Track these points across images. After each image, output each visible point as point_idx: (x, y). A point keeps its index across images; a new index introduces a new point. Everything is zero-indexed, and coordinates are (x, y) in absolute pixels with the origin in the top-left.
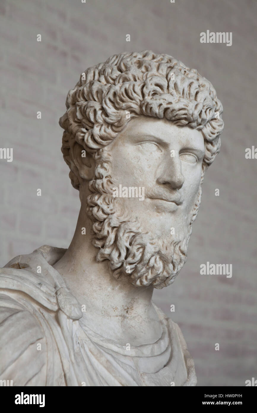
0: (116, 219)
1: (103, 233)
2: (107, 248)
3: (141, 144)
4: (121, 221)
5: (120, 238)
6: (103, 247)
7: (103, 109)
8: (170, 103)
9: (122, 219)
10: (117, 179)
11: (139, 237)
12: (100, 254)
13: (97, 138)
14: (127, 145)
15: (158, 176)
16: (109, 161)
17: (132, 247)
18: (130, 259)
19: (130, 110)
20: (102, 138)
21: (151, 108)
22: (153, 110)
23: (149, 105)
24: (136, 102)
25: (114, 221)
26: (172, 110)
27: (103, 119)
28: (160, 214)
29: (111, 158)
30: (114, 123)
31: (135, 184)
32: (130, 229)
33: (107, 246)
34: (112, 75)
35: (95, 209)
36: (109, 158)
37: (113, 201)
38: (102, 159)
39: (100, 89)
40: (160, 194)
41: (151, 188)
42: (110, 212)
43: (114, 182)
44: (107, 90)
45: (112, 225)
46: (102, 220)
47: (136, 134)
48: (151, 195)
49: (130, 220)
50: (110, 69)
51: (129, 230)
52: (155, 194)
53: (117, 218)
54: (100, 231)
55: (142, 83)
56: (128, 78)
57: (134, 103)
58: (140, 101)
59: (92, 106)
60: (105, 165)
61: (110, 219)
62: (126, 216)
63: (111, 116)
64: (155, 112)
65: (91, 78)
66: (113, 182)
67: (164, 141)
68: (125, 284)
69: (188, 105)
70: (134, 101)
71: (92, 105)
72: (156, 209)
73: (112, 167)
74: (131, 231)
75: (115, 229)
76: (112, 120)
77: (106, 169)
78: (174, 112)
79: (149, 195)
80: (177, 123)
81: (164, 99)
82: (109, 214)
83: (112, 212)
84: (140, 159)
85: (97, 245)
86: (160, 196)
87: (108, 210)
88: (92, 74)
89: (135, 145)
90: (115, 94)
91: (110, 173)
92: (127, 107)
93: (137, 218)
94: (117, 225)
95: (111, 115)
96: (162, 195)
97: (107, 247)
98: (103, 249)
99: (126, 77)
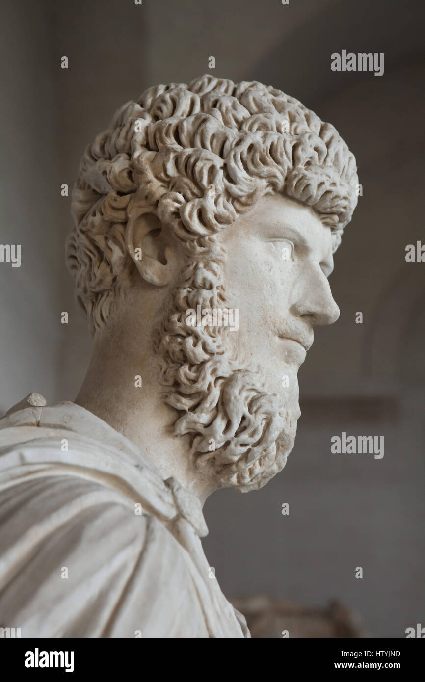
0: (227, 363)
1: (202, 386)
2: (205, 413)
3: (275, 241)
4: (234, 370)
5: (235, 398)
6: (193, 409)
7: (225, 167)
8: (334, 184)
9: (237, 365)
10: (235, 295)
11: (266, 400)
12: (187, 422)
13: (211, 216)
14: (253, 238)
15: (294, 301)
16: (220, 261)
17: (255, 417)
18: (245, 437)
19: (271, 180)
20: (217, 217)
21: (308, 186)
22: (310, 190)
23: (306, 179)
24: (282, 170)
25: (224, 367)
26: (334, 196)
27: (225, 185)
28: (288, 365)
29: (225, 257)
30: (241, 197)
31: (262, 307)
32: (253, 385)
33: (207, 409)
34: (238, 114)
35: (190, 341)
36: (222, 256)
37: (223, 332)
38: (211, 254)
39: (222, 133)
40: (299, 332)
41: (284, 320)
42: (216, 350)
43: (229, 299)
44: (236, 136)
45: (220, 373)
46: (199, 361)
47: (274, 224)
48: (284, 332)
49: (249, 369)
50: (230, 101)
51: (250, 387)
52: (291, 330)
53: (229, 363)
54: (195, 381)
55: (294, 140)
56: (269, 126)
57: (279, 170)
58: (288, 169)
59: (210, 159)
60: (215, 266)
61: (216, 362)
62: (241, 361)
63: (241, 183)
64: (311, 193)
65: (186, 107)
66: (226, 299)
67: (307, 245)
68: (203, 480)
69: (352, 194)
70: (280, 168)
71: (209, 157)
72: (285, 356)
73: (224, 271)
74: (253, 387)
75: (220, 381)
76: (242, 191)
77: (215, 274)
78: (335, 200)
79: (281, 331)
80: (324, 218)
81: (327, 175)
82: (213, 354)
83: (220, 350)
84: (272, 267)
85: (183, 406)
86: (297, 336)
87: (212, 346)
88: (189, 102)
89: (265, 242)
90: (251, 148)
91: (222, 282)
92: (270, 174)
93: (259, 366)
94: (227, 375)
95: (243, 182)
96: (300, 334)
97: (205, 411)
98: (195, 413)
99: (266, 123)
